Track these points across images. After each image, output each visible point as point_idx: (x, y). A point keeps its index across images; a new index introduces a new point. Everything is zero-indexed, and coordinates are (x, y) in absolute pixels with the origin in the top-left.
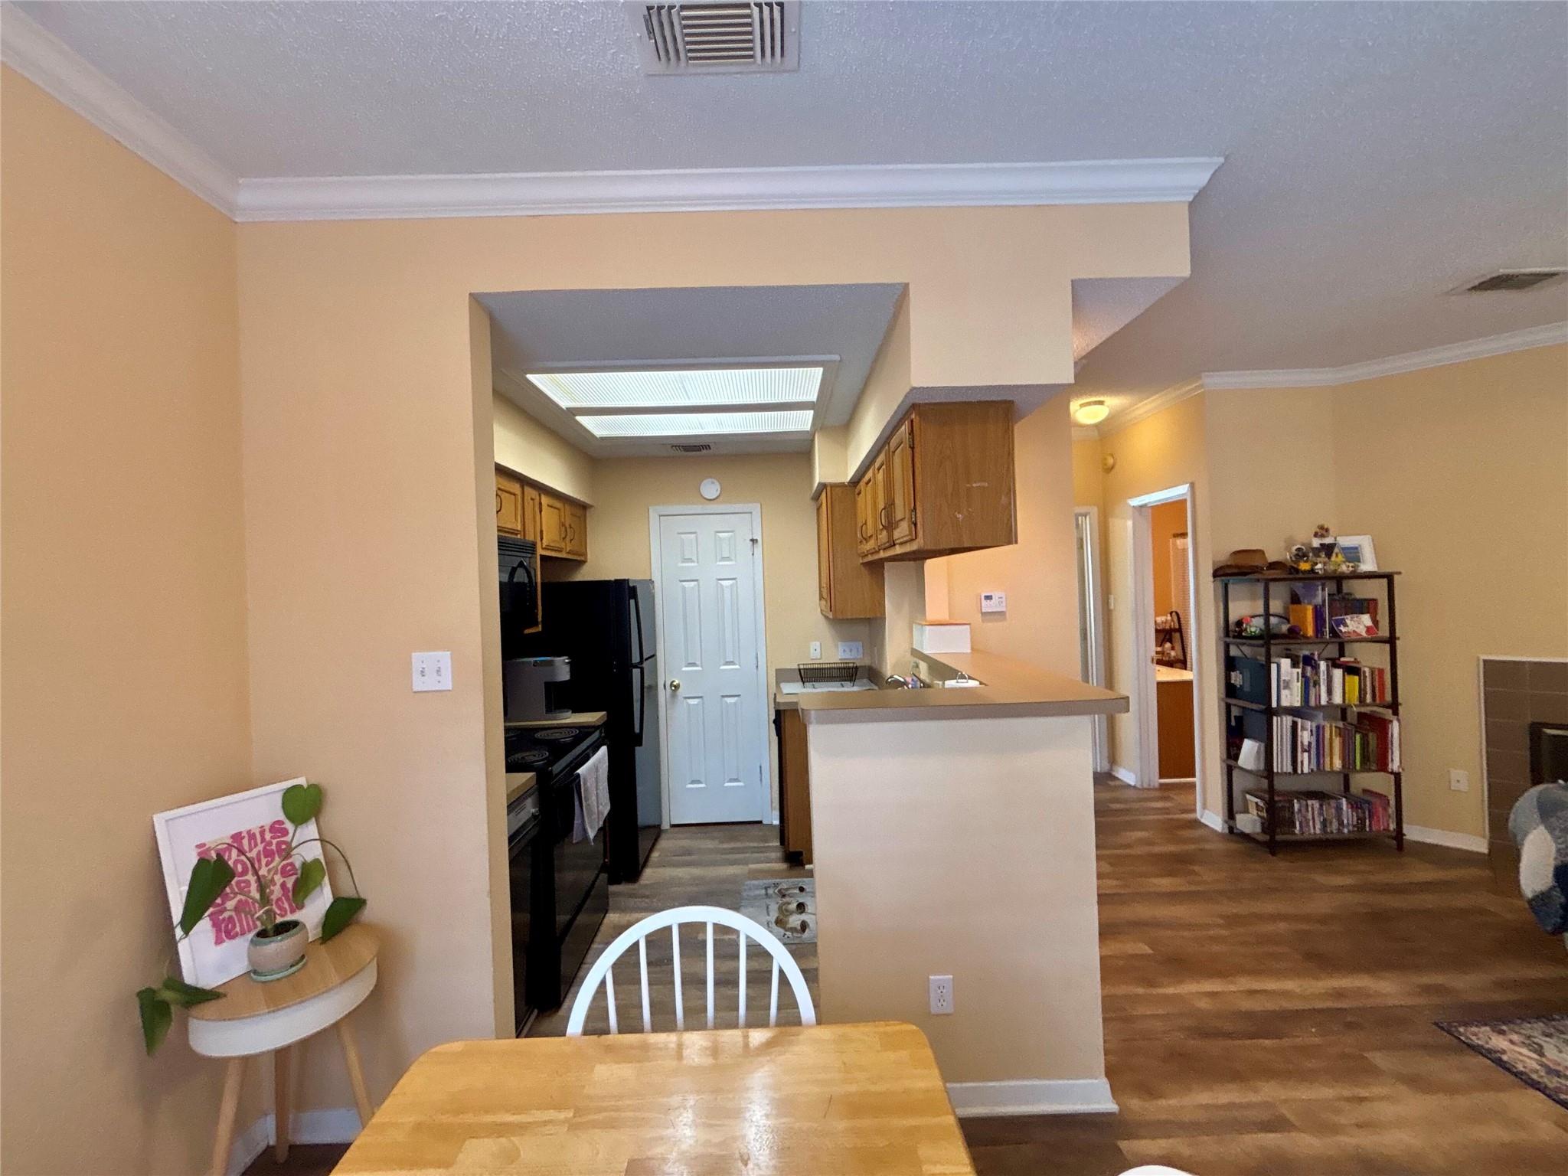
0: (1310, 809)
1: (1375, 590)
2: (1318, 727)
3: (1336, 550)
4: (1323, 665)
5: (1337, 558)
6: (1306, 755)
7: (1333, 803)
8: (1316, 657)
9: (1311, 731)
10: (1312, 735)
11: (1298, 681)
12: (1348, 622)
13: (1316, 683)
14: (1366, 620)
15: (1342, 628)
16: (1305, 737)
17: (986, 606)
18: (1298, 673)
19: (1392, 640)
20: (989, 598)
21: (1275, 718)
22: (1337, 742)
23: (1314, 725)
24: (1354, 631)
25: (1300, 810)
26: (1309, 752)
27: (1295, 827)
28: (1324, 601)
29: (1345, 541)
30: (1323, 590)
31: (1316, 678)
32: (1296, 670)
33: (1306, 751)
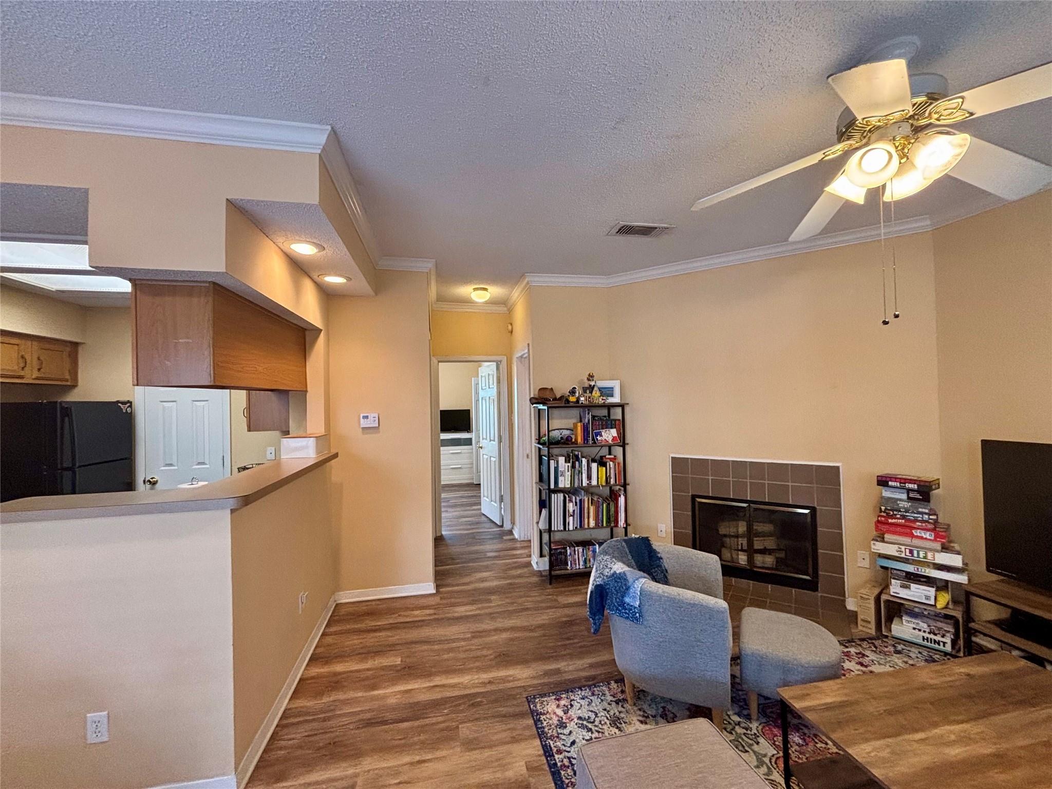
0: (576, 552)
1: (617, 414)
2: (581, 500)
3: (596, 389)
4: (584, 461)
5: (596, 393)
6: (571, 518)
7: (591, 548)
8: (580, 457)
9: (576, 503)
10: (576, 505)
11: (568, 471)
12: (603, 434)
13: (580, 472)
14: (614, 432)
15: (599, 438)
16: (571, 507)
17: (364, 423)
18: (568, 466)
19: (624, 445)
20: (366, 417)
21: (553, 495)
22: (592, 509)
23: (578, 499)
24: (605, 440)
25: (570, 554)
26: (573, 516)
27: (568, 565)
28: (589, 420)
29: (601, 384)
30: (588, 413)
31: (580, 469)
32: (567, 464)
33: (571, 516)
